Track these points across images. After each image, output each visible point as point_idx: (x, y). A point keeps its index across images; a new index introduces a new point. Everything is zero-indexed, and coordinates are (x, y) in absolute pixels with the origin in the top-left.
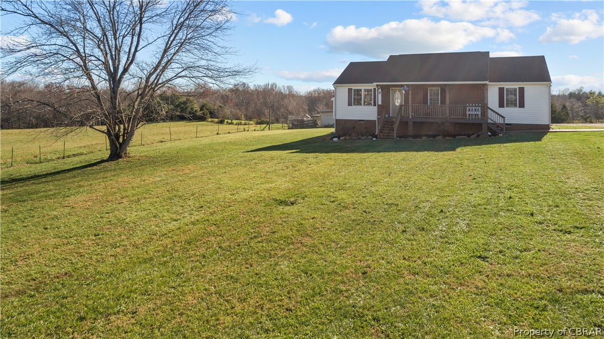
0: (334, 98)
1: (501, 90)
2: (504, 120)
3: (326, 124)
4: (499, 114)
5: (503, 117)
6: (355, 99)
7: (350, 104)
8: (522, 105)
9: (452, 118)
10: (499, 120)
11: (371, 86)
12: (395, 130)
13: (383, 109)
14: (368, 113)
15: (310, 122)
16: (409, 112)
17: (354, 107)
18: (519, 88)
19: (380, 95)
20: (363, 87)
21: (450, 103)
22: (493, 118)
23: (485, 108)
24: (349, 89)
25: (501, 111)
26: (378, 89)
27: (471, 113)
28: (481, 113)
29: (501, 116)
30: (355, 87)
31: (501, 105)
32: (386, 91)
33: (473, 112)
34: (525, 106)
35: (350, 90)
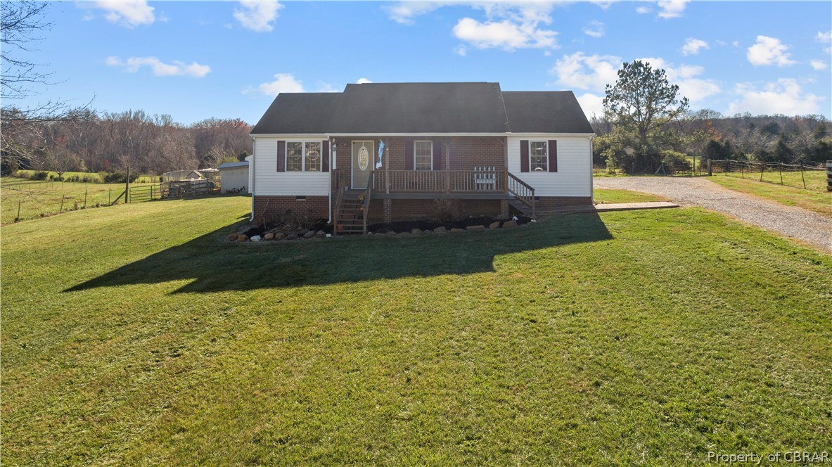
0: (252, 156)
1: (524, 144)
2: (533, 194)
3: (230, 189)
4: (522, 183)
5: (532, 189)
6: (288, 160)
7: (280, 169)
8: (554, 168)
9: (455, 192)
10: (525, 192)
11: (318, 138)
12: (365, 217)
13: (340, 178)
14: (315, 184)
15: (201, 186)
16: (385, 182)
17: (288, 175)
18: (549, 141)
19: (334, 153)
20: (303, 139)
21: (451, 168)
22: (515, 189)
23: (503, 173)
24: (279, 142)
25: (525, 177)
26: (332, 144)
27: (484, 182)
28: (497, 181)
29: (528, 187)
30: (289, 138)
31: (524, 169)
32: (344, 146)
33: (486, 181)
34: (558, 169)
35: (281, 144)
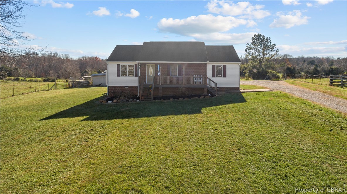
0: (107, 70)
1: (214, 67)
2: (217, 86)
3: (96, 84)
4: (213, 81)
5: (216, 84)
6: (121, 72)
7: (118, 75)
8: (225, 76)
9: (187, 85)
10: (214, 85)
11: (133, 63)
12: (152, 94)
13: (142, 79)
14: (132, 81)
15: (84, 83)
16: (159, 81)
17: (121, 78)
18: (223, 65)
19: (140, 69)
20: (127, 64)
21: (185, 76)
22: (210, 84)
23: (205, 78)
24: (117, 65)
25: (214, 79)
26: (139, 66)
27: (198, 81)
28: (203, 81)
29: (215, 83)
30: (122, 63)
31: (214, 76)
32: (143, 67)
33: (199, 80)
34: (227, 76)
35: (118, 66)
